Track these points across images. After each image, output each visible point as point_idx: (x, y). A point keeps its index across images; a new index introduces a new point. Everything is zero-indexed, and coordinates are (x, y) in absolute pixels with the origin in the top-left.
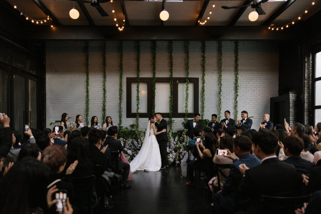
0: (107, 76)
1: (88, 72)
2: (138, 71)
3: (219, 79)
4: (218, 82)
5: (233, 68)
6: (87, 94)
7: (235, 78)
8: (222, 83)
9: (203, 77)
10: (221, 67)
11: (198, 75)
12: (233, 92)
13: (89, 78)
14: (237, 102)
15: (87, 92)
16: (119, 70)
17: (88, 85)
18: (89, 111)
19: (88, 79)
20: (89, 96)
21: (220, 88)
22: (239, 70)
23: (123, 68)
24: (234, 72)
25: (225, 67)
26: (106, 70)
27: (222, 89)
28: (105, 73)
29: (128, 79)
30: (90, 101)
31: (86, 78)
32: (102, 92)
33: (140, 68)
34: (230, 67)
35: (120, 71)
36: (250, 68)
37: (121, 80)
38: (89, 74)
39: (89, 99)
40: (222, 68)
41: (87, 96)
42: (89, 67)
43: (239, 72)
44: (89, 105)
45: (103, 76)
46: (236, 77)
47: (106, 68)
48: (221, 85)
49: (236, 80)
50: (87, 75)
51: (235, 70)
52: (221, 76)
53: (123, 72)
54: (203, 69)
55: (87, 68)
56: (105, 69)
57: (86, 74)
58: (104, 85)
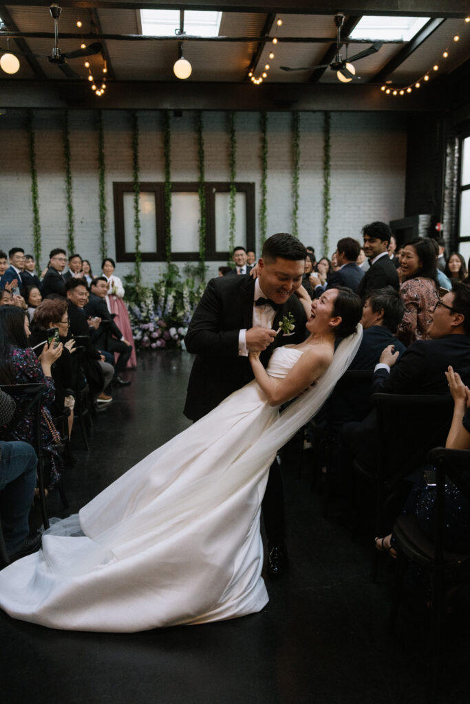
0: (74, 179)
1: (35, 170)
2: (135, 168)
3: (293, 186)
4: (291, 191)
5: (320, 164)
6: (35, 216)
7: (324, 183)
8: (300, 192)
9: (263, 181)
10: (297, 161)
11: (253, 177)
12: (321, 209)
13: (38, 184)
14: (327, 230)
15: (36, 211)
16: (97, 167)
17: (35, 198)
18: (40, 250)
19: (35, 185)
20: (40, 220)
21: (296, 203)
22: (331, 168)
23: (106, 162)
24: (322, 172)
25: (305, 161)
26: (71, 166)
27: (299, 204)
28: (68, 172)
29: (116, 185)
30: (42, 228)
31: (31, 183)
32: (65, 212)
33: (140, 163)
34: (315, 161)
35: (100, 170)
36: (354, 163)
37: (103, 187)
38: (38, 174)
39: (39, 226)
40: (300, 163)
41: (36, 220)
42: (37, 162)
43: (331, 171)
44: (41, 238)
45: (66, 179)
46: (326, 181)
47: (71, 163)
48: (297, 196)
49: (327, 187)
50: (34, 178)
51: (324, 167)
52: (298, 179)
53: (107, 170)
54: (263, 164)
55: (33, 162)
56: (68, 165)
57: (31, 175)
58: (69, 196)
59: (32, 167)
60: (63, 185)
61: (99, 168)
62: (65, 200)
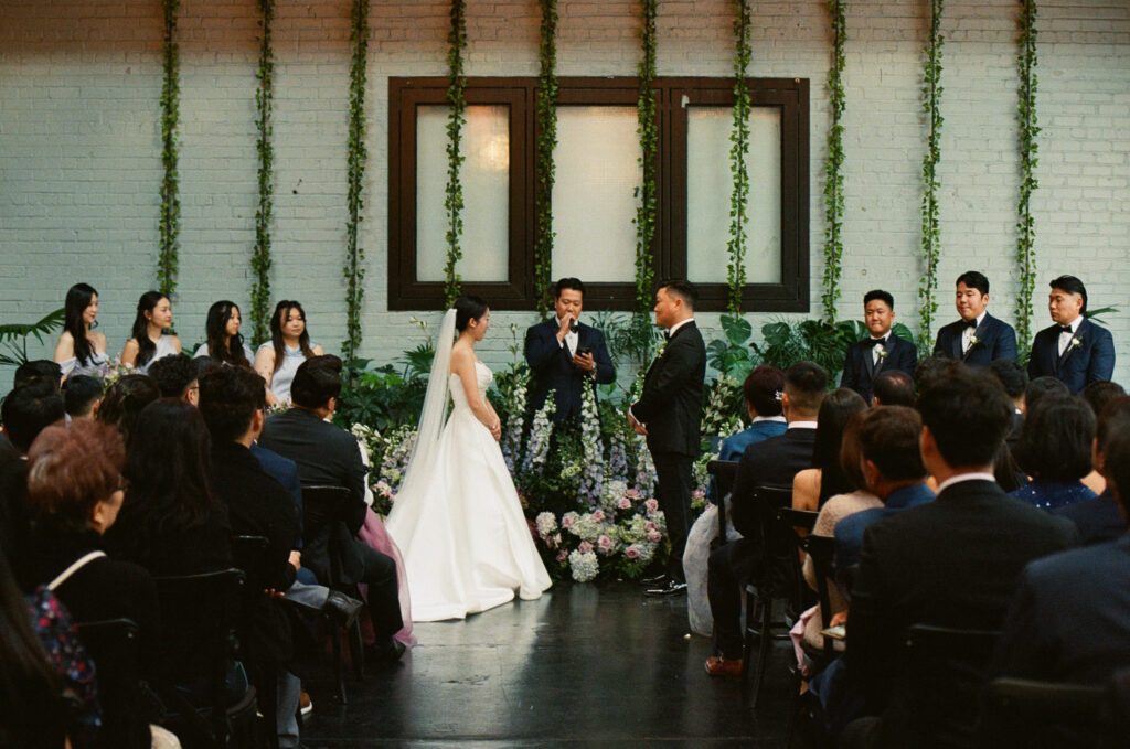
0: (279, 70)
1: (176, 47)
2: (456, 38)
3: (925, 90)
4: (918, 105)
5: (1007, 26)
6: (168, 176)
7: (1019, 84)
8: (943, 110)
9: (834, 75)
10: (935, 18)
11: (808, 66)
12: (1011, 159)
13: (180, 84)
14: (1029, 221)
15: (169, 160)
16: (348, 35)
17: (170, 123)
18: (175, 271)
19: (171, 86)
20: (179, 186)
21: (932, 142)
22: (1038, 37)
23: (372, 22)
24: (1013, 49)
25: (959, 18)
26: (275, 35)
27: (941, 144)
28: (266, 51)
29: (394, 83)
30: (184, 211)
31: (161, 83)
32: (252, 162)
33: (469, 22)
34: (991, 17)
35: (354, 46)
36: (1105, 25)
37: (361, 93)
38: (182, 59)
39: (176, 204)
40: (945, 23)
41: (170, 186)
42: (180, 23)
43: (1041, 50)
44: (179, 239)
45: (258, 71)
46: (1025, 78)
47: (272, 26)
48: (937, 121)
49: (1026, 96)
50: (170, 67)
51: (1016, 35)
52: (939, 69)
53: (372, 46)
54: (835, 27)
55: (171, 24)
56: (268, 31)
57: (161, 58)
58: (264, 119)
59: (168, 39)
60: (249, 87)
61: (352, 39)
62: (255, 130)
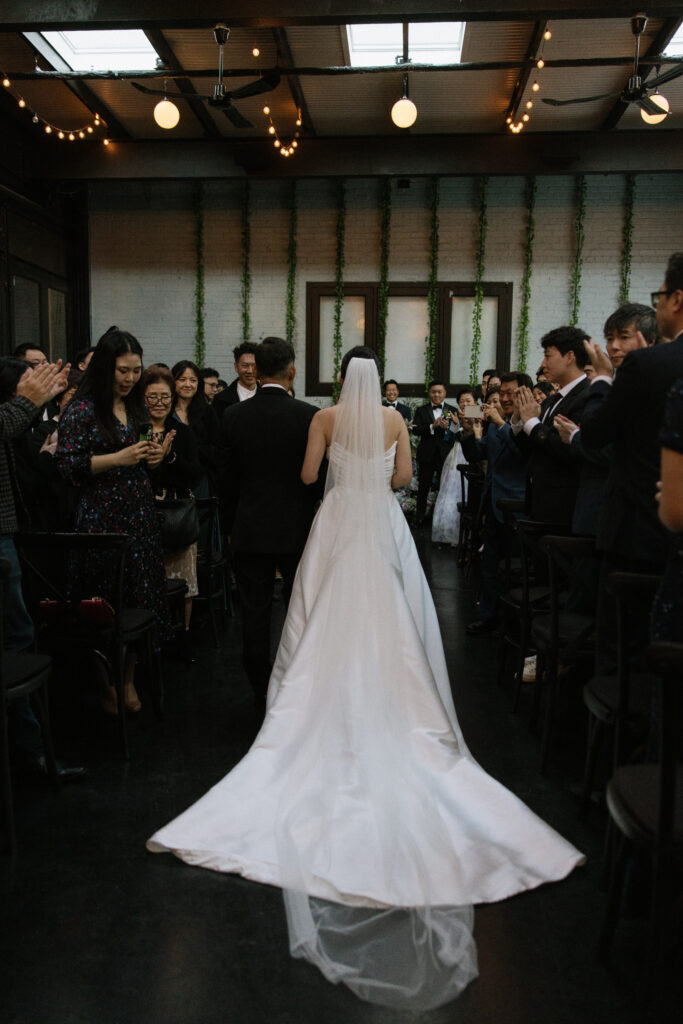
0: (253, 278)
1: (202, 267)
2: (339, 263)
3: (572, 288)
4: (568, 295)
5: (616, 253)
6: (199, 330)
7: (620, 283)
8: (581, 297)
9: (526, 280)
10: (579, 251)
11: (511, 275)
13: (205, 285)
15: (200, 322)
16: (286, 260)
17: (200, 304)
19: (200, 286)
20: (205, 335)
21: (574, 313)
22: (633, 259)
23: (298, 254)
24: (618, 266)
25: (591, 250)
26: (251, 260)
27: (578, 315)
28: (246, 268)
29: (310, 286)
30: (207, 347)
31: (195, 283)
32: (240, 324)
33: (346, 254)
34: (608, 249)
35: (290, 265)
37: (292, 290)
38: (205, 272)
39: (203, 343)
40: (584, 253)
41: (200, 335)
42: (205, 254)
43: (633, 265)
45: (243, 278)
46: (624, 280)
47: (250, 255)
48: (577, 303)
50: (200, 277)
51: (621, 259)
52: (579, 276)
53: (299, 266)
54: (527, 255)
55: (200, 255)
56: (247, 258)
57: (195, 272)
58: (246, 302)
59: (199, 262)
60: (238, 286)
61: (288, 262)
62: (240, 307)
